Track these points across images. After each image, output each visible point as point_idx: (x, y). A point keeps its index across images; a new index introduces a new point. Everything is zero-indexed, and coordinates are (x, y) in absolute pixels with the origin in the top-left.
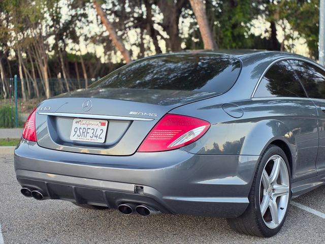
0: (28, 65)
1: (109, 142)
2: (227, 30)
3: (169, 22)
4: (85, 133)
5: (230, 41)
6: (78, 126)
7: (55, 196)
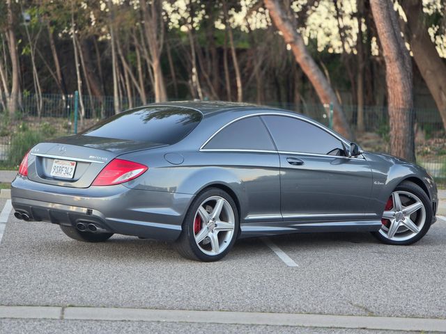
1: (75, 178)
4: (61, 171)
7: (39, 219)
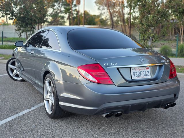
4: (140, 74)
6: (135, 71)
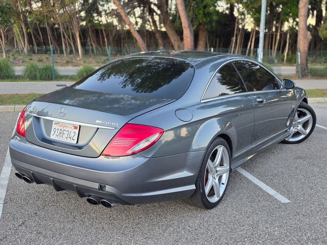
0: (67, 32)
1: (81, 143)
2: (200, 9)
3: (162, 4)
5: (202, 17)
6: (57, 127)
